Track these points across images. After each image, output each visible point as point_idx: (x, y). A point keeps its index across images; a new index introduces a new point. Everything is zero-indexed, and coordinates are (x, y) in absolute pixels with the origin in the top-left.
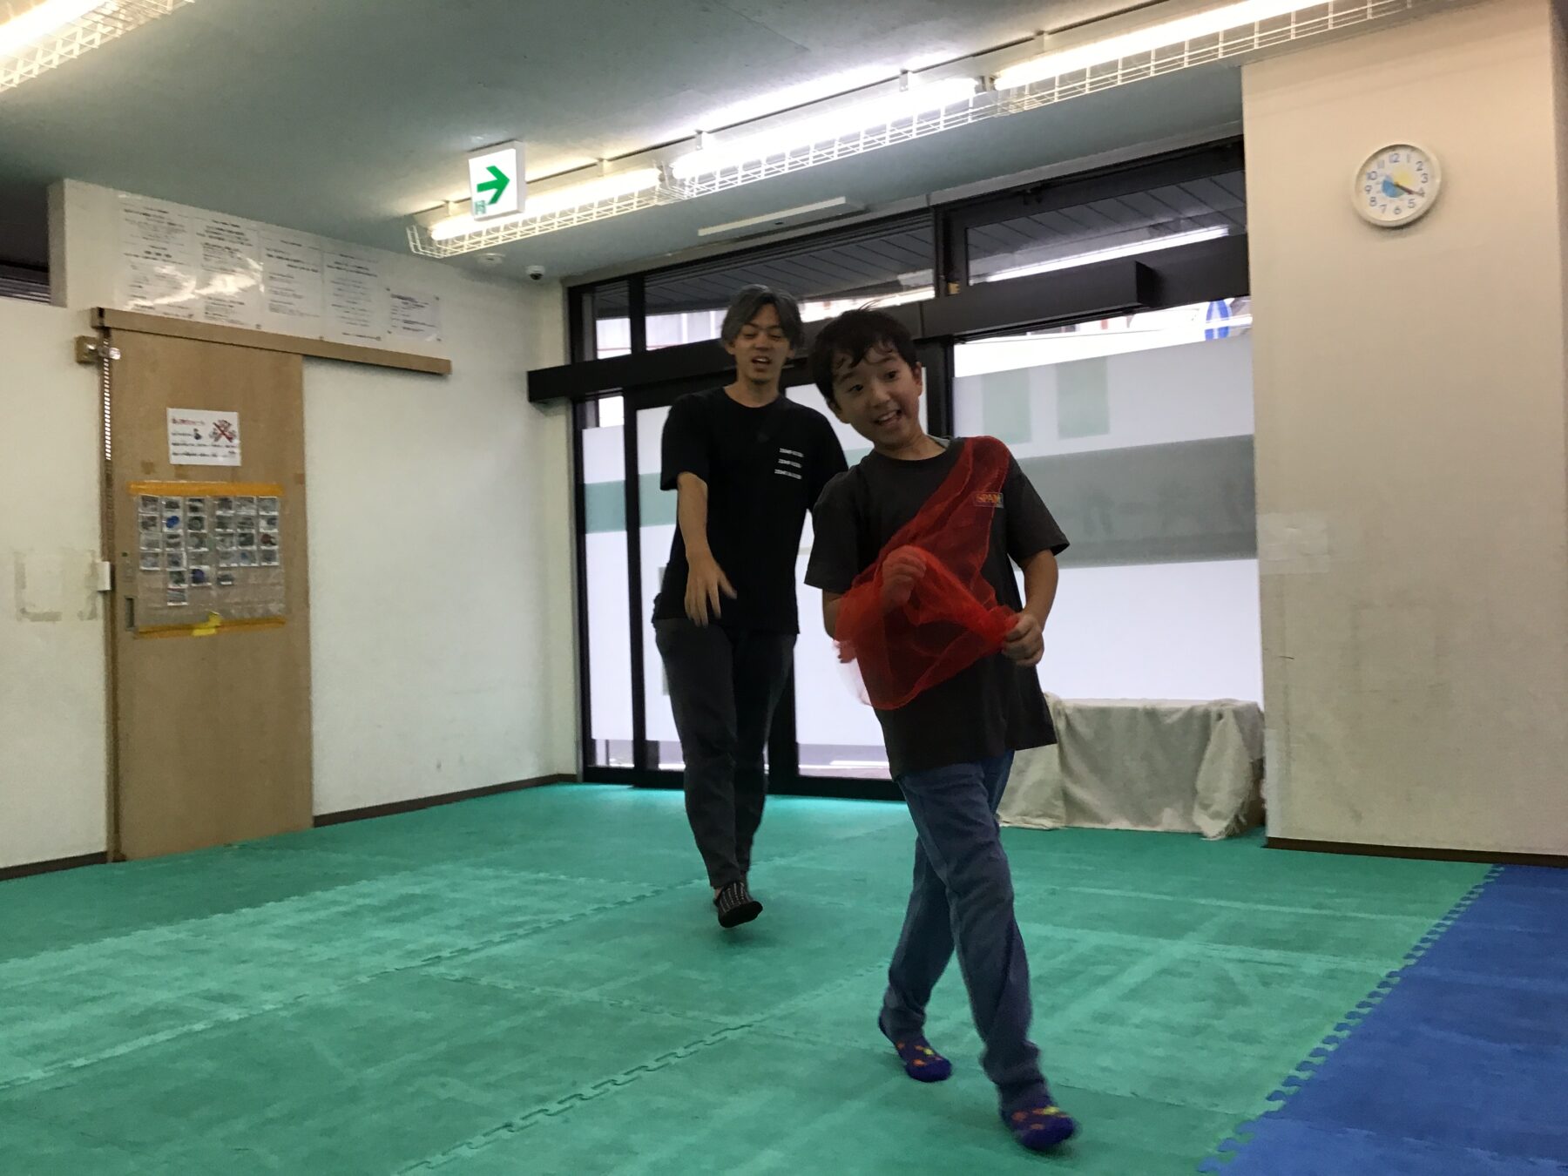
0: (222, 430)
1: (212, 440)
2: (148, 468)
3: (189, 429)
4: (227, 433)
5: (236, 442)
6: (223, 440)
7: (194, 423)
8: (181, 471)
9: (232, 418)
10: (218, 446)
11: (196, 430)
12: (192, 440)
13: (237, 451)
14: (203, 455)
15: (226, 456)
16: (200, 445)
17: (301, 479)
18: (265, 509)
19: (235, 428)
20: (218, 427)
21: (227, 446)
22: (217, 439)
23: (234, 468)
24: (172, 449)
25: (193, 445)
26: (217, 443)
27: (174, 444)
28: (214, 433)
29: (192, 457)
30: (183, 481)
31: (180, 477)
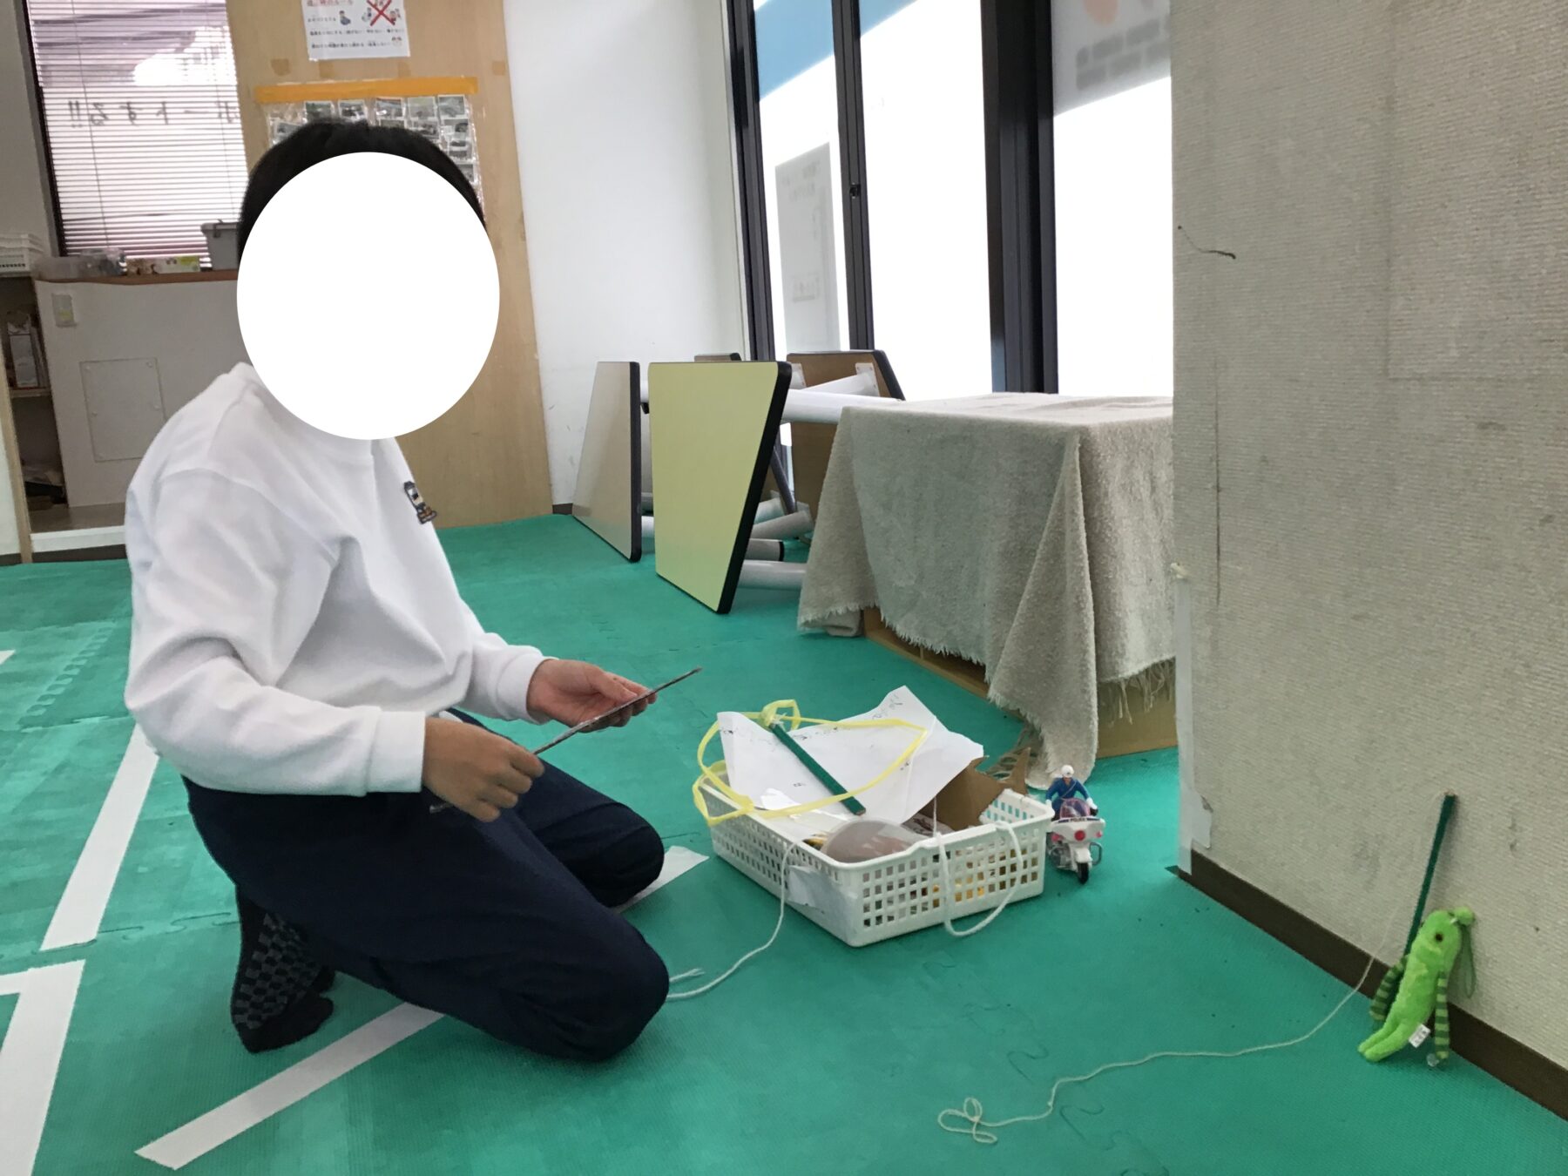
0: (380, 10)
1: (369, 22)
2: (282, 67)
3: (333, 12)
4: (385, 12)
5: (401, 23)
7: (337, 2)
8: (326, 67)
10: (377, 31)
12: (338, 26)
13: (404, 36)
14: (354, 45)
16: (348, 32)
17: (501, 68)
18: (447, 111)
19: (398, 5)
20: (376, 6)
21: (389, 31)
22: (372, 24)
23: (400, 61)
24: (311, 40)
27: (312, 34)
28: (370, 15)
29: (340, 48)
30: (331, 81)
31: (324, 76)
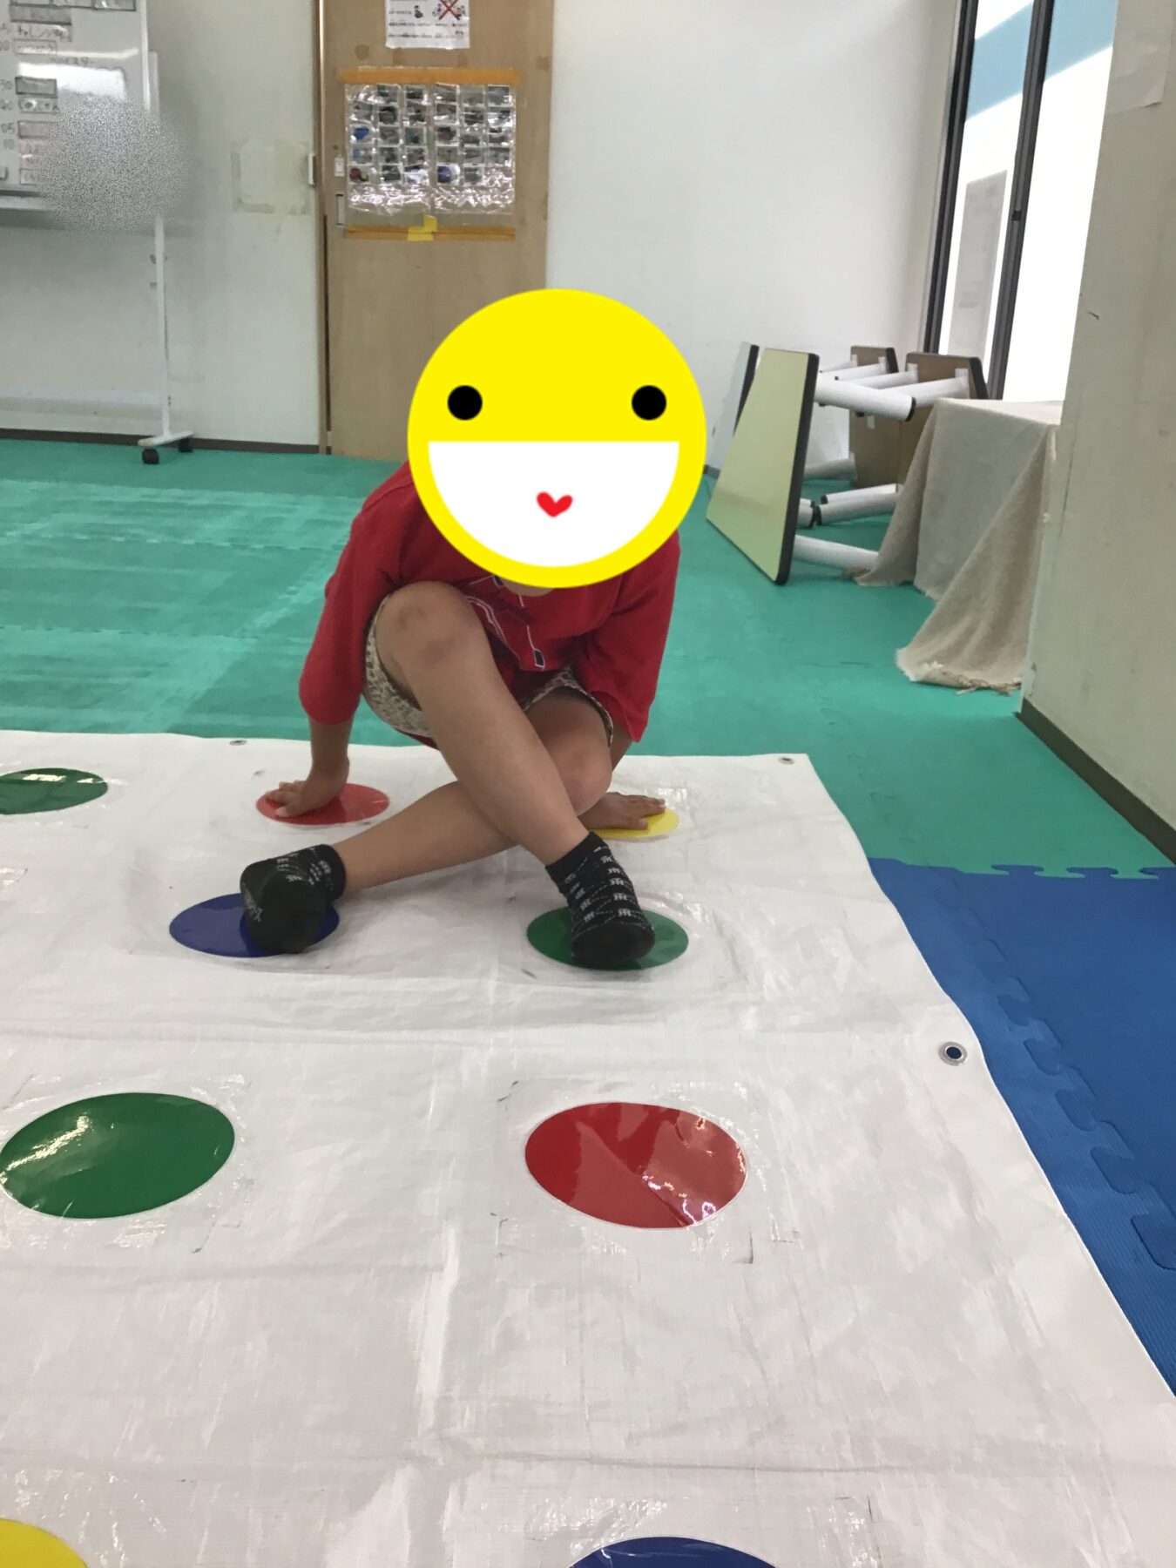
0: (448, 6)
1: (437, 18)
2: (363, 53)
3: (409, 5)
4: (452, 9)
5: (465, 19)
6: (449, 18)
8: (399, 56)
10: (444, 25)
11: (417, 6)
12: (413, 19)
13: (466, 30)
14: (424, 36)
15: (452, 37)
16: (420, 25)
17: (545, 64)
18: (495, 100)
19: (463, 3)
20: (443, 2)
21: (454, 25)
22: (441, 18)
23: (458, 53)
24: (390, 30)
25: (413, 25)
26: (442, 22)
27: (392, 25)
28: (439, 10)
29: (413, 39)
31: (397, 62)
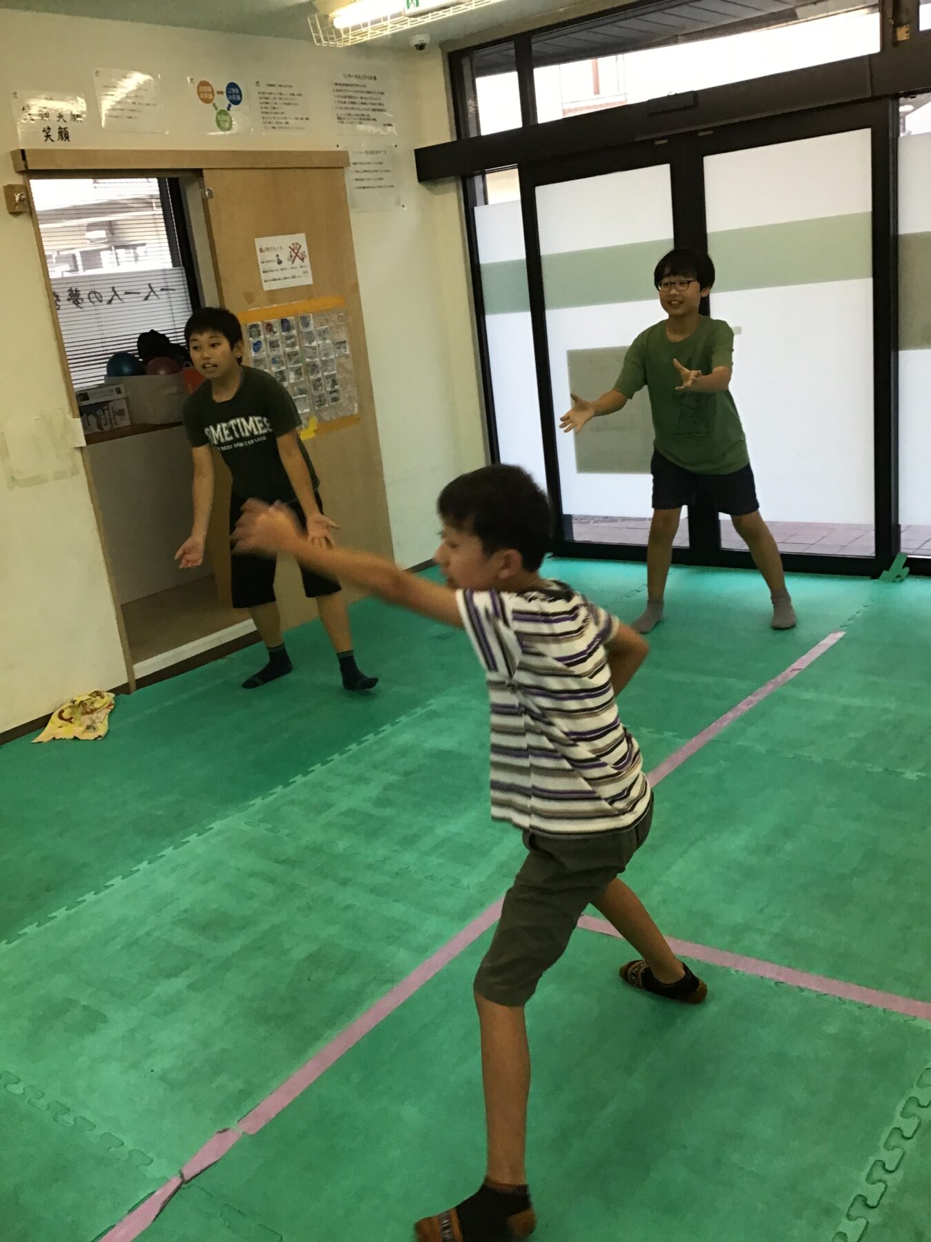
0: (295, 253)
2: (249, 298)
3: (271, 256)
4: (299, 254)
6: (297, 260)
7: (274, 249)
8: (273, 296)
9: (301, 238)
11: (277, 256)
12: (275, 265)
13: (309, 270)
15: (302, 277)
16: (282, 270)
17: (356, 287)
19: (304, 248)
20: (293, 250)
21: (301, 267)
23: (308, 286)
24: (263, 277)
25: (277, 270)
26: (293, 266)
27: (264, 272)
28: (291, 257)
29: (278, 281)
30: (275, 305)
31: (272, 302)
